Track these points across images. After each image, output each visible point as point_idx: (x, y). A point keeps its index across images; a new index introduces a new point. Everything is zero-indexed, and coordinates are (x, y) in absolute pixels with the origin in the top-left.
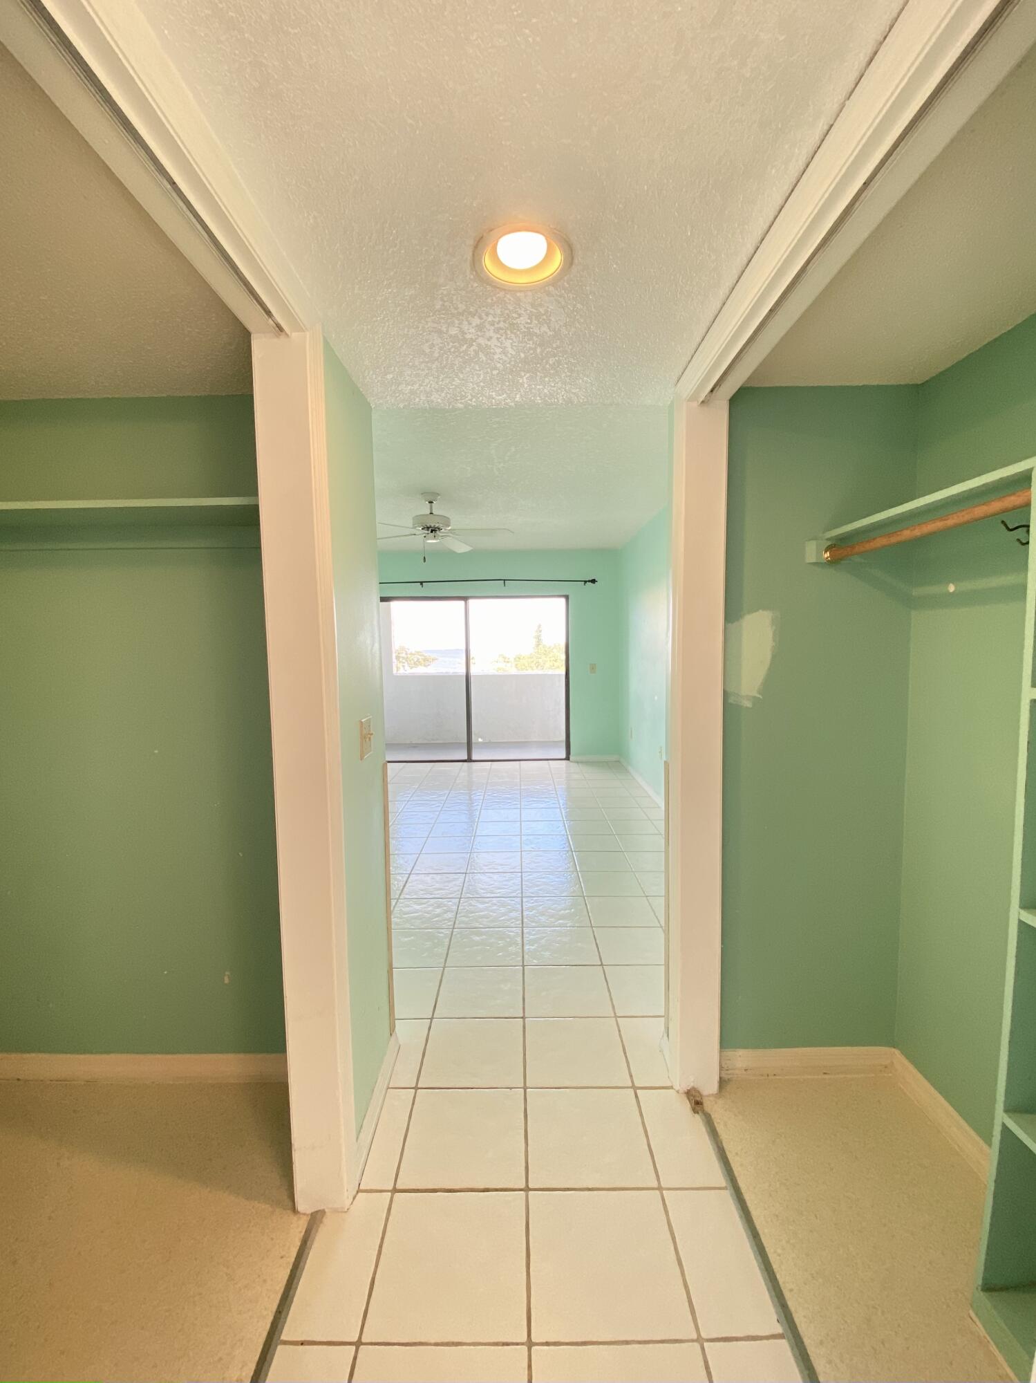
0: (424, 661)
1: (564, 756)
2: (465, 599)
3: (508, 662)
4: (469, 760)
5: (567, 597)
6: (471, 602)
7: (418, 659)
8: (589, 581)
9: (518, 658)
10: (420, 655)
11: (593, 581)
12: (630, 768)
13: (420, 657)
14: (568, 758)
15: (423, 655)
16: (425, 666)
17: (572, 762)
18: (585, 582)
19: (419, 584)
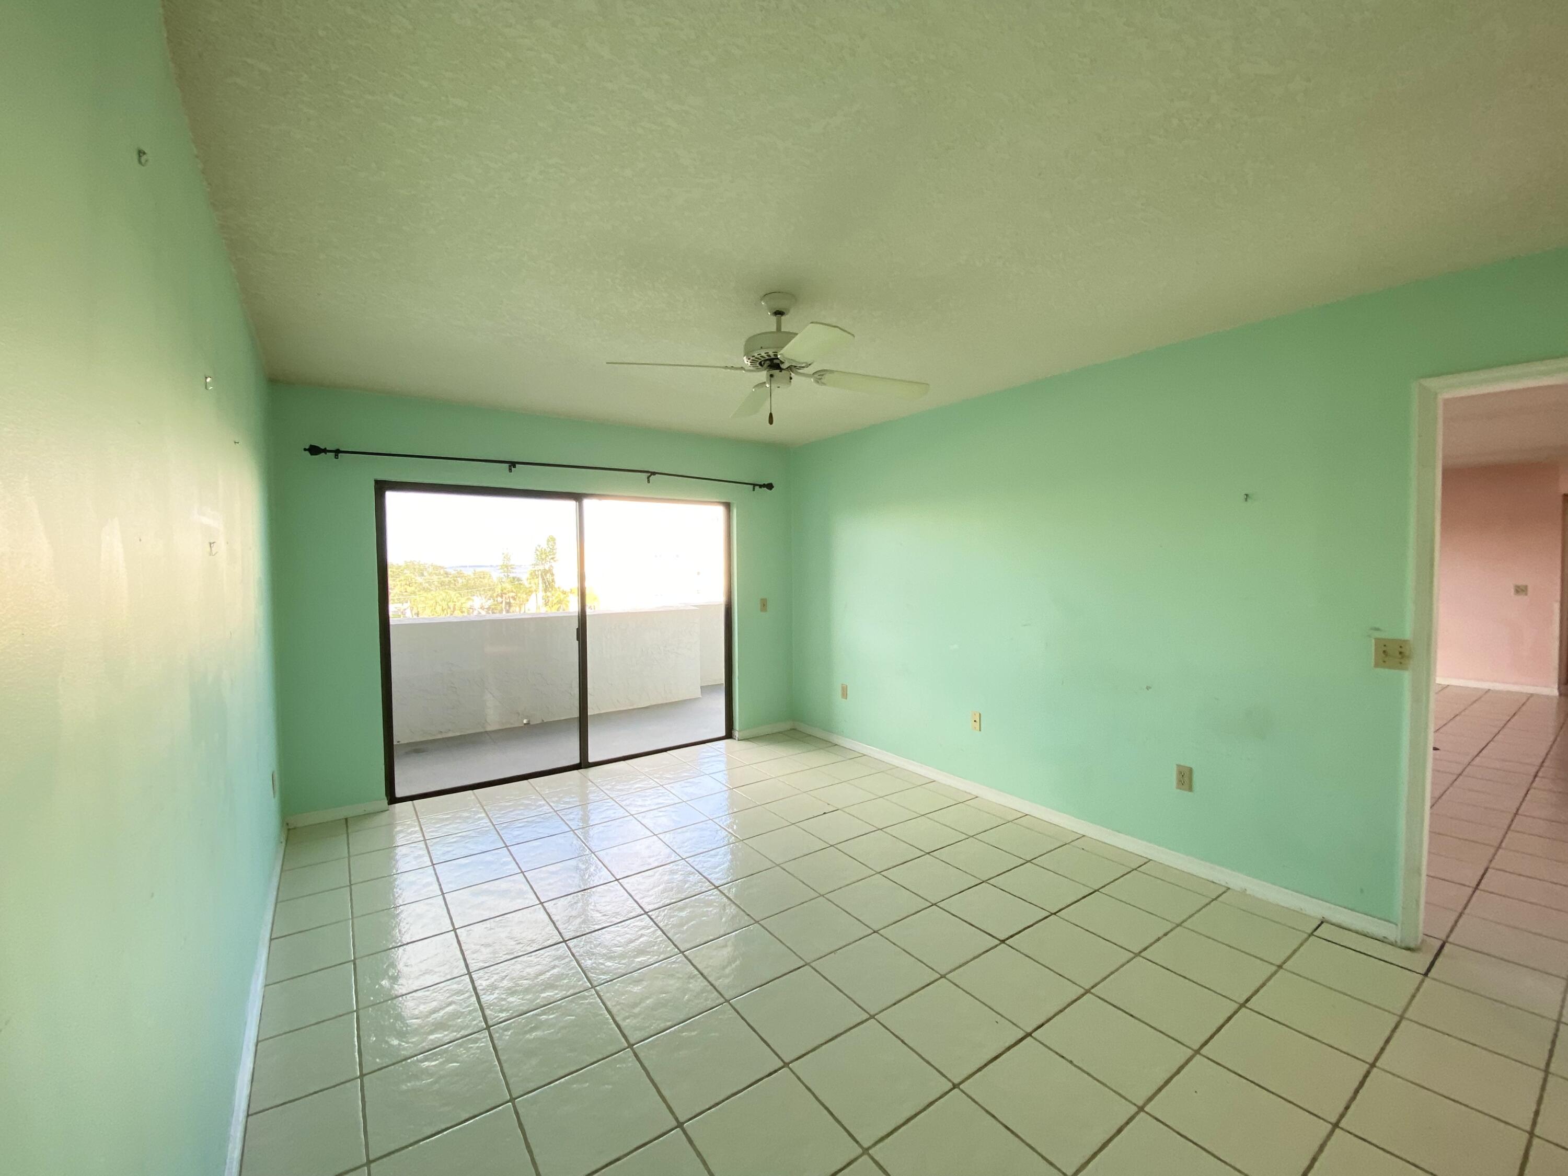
2: (577, 497)
4: (584, 764)
5: (727, 505)
6: (587, 502)
8: (763, 484)
11: (768, 485)
14: (729, 735)
17: (739, 741)
18: (754, 485)
19: (507, 465)
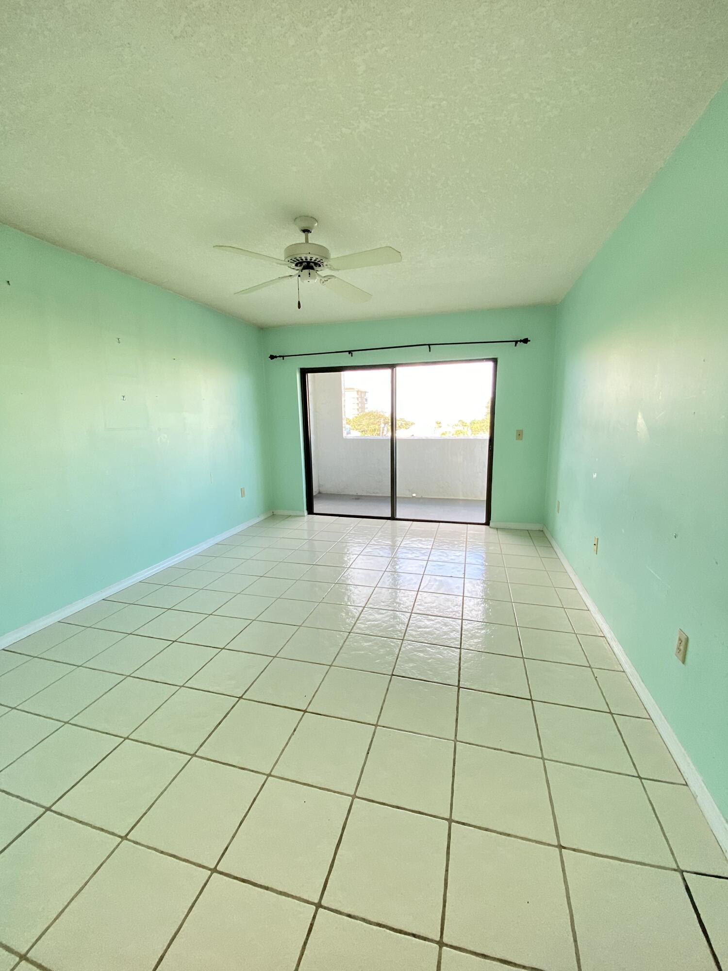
0: (406, 425)
1: (484, 521)
2: (392, 366)
3: (465, 426)
4: (393, 518)
5: (495, 360)
6: (398, 369)
7: (402, 424)
8: (521, 341)
9: (473, 423)
10: (403, 421)
11: (526, 341)
12: (554, 544)
13: (403, 423)
14: (487, 523)
15: (405, 421)
16: (406, 428)
17: (490, 527)
18: (516, 342)
19: (348, 353)
